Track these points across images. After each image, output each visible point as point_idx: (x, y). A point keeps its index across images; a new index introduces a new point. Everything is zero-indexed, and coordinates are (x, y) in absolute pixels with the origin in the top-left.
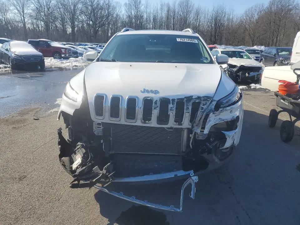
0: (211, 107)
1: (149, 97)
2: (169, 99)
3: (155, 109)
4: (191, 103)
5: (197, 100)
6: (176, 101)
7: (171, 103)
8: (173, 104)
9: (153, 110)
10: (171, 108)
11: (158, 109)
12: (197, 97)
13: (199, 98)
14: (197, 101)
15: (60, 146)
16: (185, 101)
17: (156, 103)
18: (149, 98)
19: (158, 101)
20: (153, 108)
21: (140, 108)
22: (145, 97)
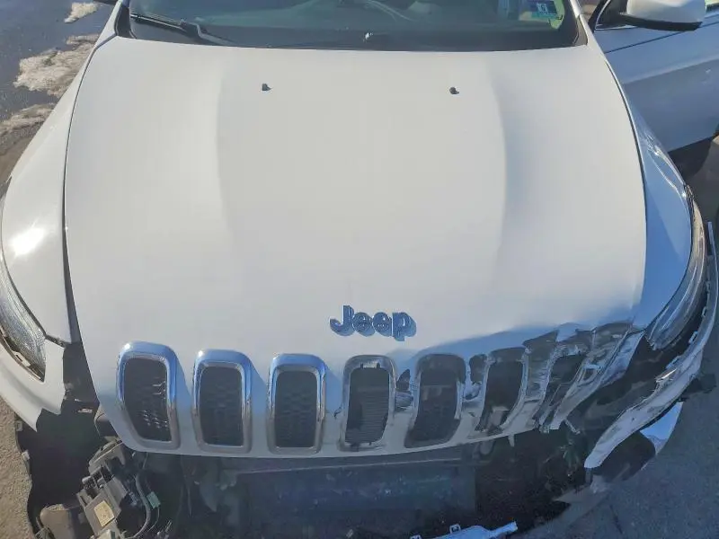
0: (621, 360)
1: (370, 358)
2: (459, 361)
3: (398, 409)
4: (548, 366)
5: (573, 348)
6: (489, 362)
7: (468, 375)
8: (476, 378)
9: (390, 417)
10: (469, 397)
11: (413, 409)
12: (575, 334)
13: (581, 336)
14: (575, 351)
15: (26, 454)
16: (524, 359)
17: (403, 385)
18: (373, 365)
19: (412, 374)
20: (391, 408)
21: (336, 414)
22: (355, 360)
